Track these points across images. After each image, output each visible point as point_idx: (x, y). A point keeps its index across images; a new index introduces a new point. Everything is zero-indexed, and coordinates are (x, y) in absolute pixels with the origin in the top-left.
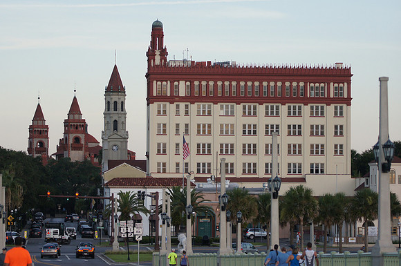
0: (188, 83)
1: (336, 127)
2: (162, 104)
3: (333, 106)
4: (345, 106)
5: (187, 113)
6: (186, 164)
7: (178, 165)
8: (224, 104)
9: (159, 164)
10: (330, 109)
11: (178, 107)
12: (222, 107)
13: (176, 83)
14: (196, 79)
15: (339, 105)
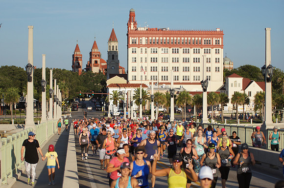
0: (147, 38)
1: (216, 59)
2: (134, 48)
3: (215, 49)
4: (220, 49)
5: (146, 52)
6: (146, 76)
7: (142, 76)
8: (164, 48)
9: (133, 76)
10: (213, 50)
11: (142, 49)
12: (162, 50)
13: (141, 38)
14: (150, 36)
15: (217, 49)
